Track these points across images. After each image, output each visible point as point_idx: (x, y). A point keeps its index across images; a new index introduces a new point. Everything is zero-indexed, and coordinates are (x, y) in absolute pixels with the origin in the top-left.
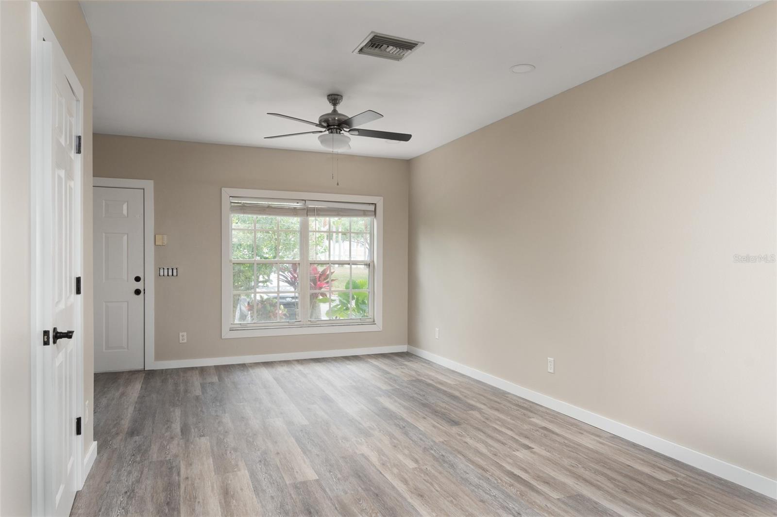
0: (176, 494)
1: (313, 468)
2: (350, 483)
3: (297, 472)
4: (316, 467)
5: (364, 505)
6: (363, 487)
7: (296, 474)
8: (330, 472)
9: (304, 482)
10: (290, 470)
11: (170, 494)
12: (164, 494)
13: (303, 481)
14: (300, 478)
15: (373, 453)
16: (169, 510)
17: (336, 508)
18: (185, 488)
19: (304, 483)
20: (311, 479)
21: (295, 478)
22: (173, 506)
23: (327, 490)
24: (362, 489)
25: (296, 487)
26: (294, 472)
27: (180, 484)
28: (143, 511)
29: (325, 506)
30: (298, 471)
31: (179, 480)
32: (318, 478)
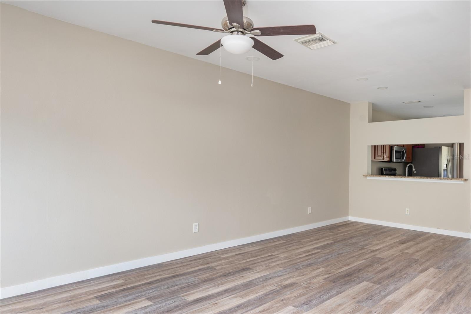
0: (435, 305)
11: (438, 306)
12: (440, 308)
16: (444, 300)
18: (427, 306)
22: (441, 301)
27: (428, 309)
28: (457, 305)
31: (426, 311)
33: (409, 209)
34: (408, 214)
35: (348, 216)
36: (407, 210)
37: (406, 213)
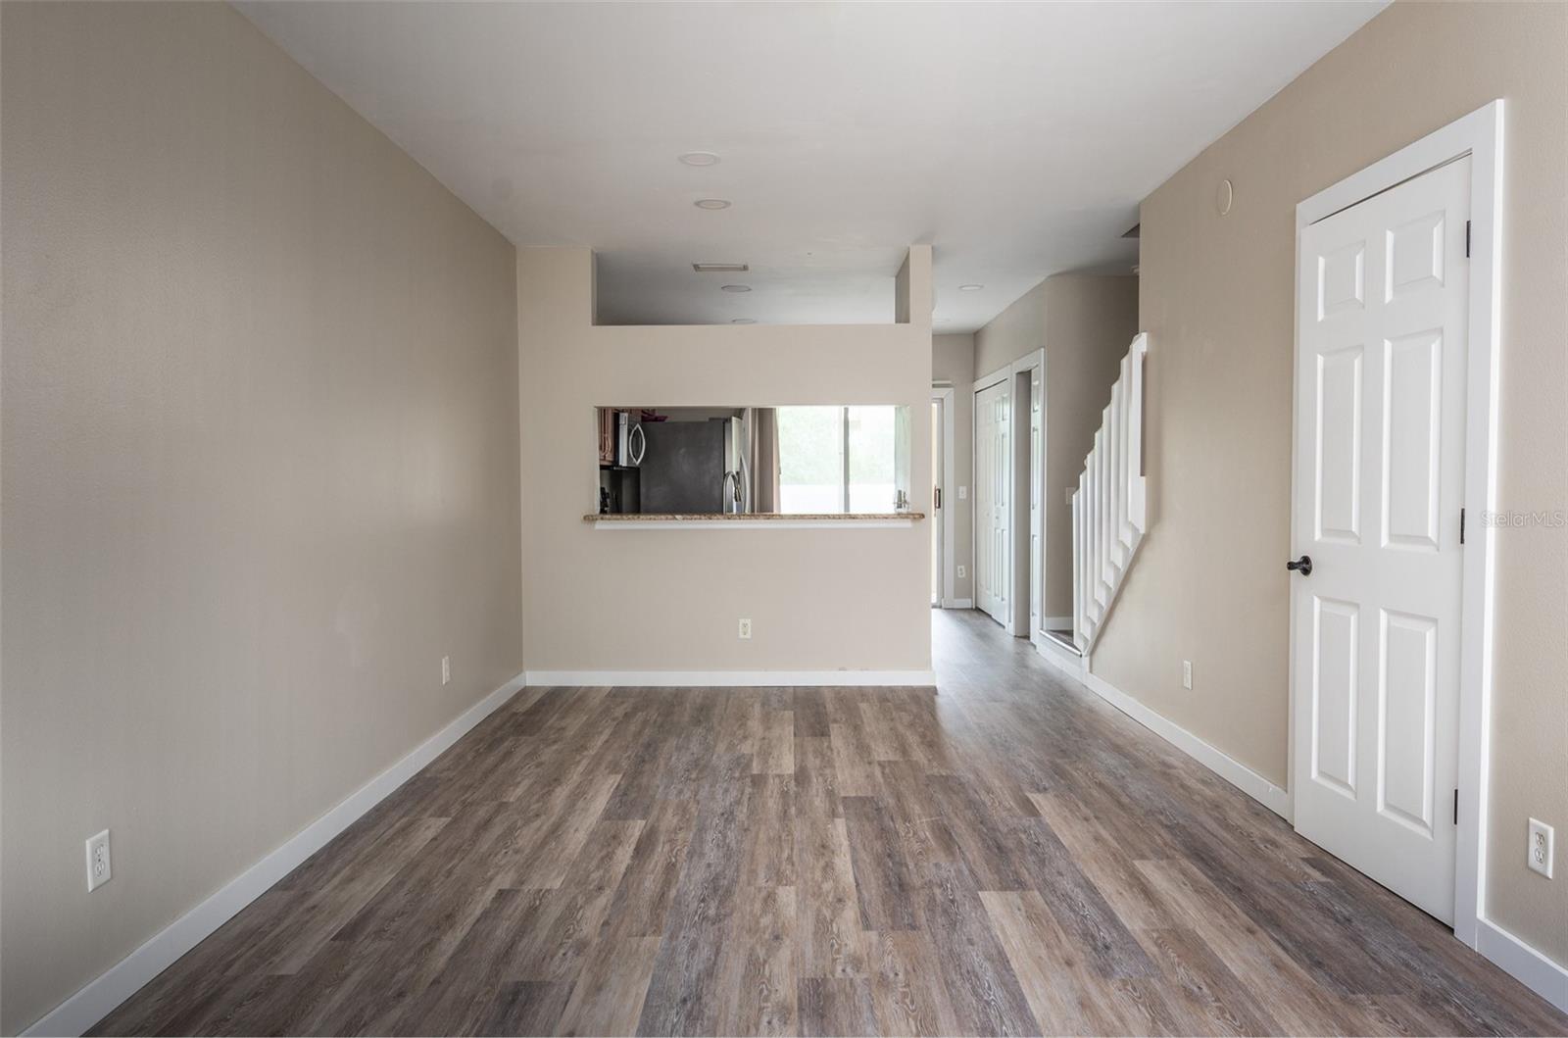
1: (986, 912)
2: (923, 877)
3: (1019, 909)
4: (979, 913)
5: (916, 847)
6: (905, 869)
7: (1023, 908)
8: (952, 901)
9: (1006, 890)
10: (1033, 916)
13: (1008, 892)
14: (1013, 897)
15: (843, 928)
17: (960, 848)
19: (1004, 887)
20: (992, 892)
21: (1022, 899)
23: (967, 872)
24: (907, 867)
25: (1021, 885)
26: (1026, 912)
29: (975, 853)
30: (1016, 911)
32: (980, 893)
33: (748, 621)
34: (748, 636)
35: (522, 671)
36: (745, 625)
37: (742, 636)
